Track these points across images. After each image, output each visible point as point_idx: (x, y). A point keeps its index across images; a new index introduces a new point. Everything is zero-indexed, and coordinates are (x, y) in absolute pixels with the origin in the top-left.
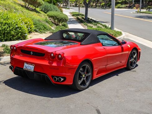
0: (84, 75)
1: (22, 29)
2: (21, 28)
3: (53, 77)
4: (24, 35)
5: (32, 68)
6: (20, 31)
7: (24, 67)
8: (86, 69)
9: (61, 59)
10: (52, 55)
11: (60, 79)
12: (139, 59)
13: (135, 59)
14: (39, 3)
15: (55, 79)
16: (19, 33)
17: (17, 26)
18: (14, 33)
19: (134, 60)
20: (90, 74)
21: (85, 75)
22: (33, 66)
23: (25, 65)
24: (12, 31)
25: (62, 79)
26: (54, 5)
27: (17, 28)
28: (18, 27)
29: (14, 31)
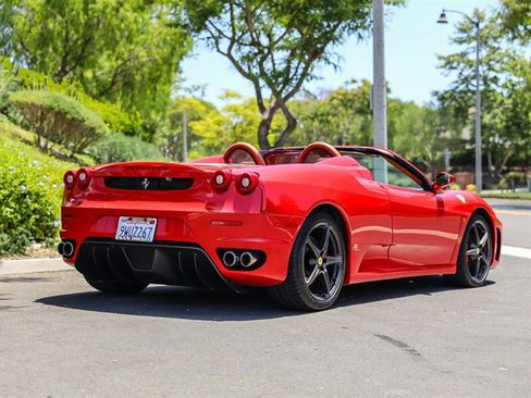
0: (320, 259)
1: (43, 200)
2: (37, 195)
3: (221, 252)
4: (50, 223)
5: (147, 231)
6: (36, 205)
7: (119, 232)
8: (327, 239)
9: (248, 191)
10: (220, 179)
11: (247, 259)
12: (497, 259)
13: (484, 250)
14: (93, 129)
15: (230, 259)
16: (29, 216)
17: (23, 187)
18: (11, 213)
19: (480, 254)
20: (339, 259)
21: (325, 261)
22: (152, 222)
23: (123, 222)
24: (7, 206)
25: (253, 260)
26: (144, 144)
27: (24, 196)
28: (29, 193)
29: (13, 205)
